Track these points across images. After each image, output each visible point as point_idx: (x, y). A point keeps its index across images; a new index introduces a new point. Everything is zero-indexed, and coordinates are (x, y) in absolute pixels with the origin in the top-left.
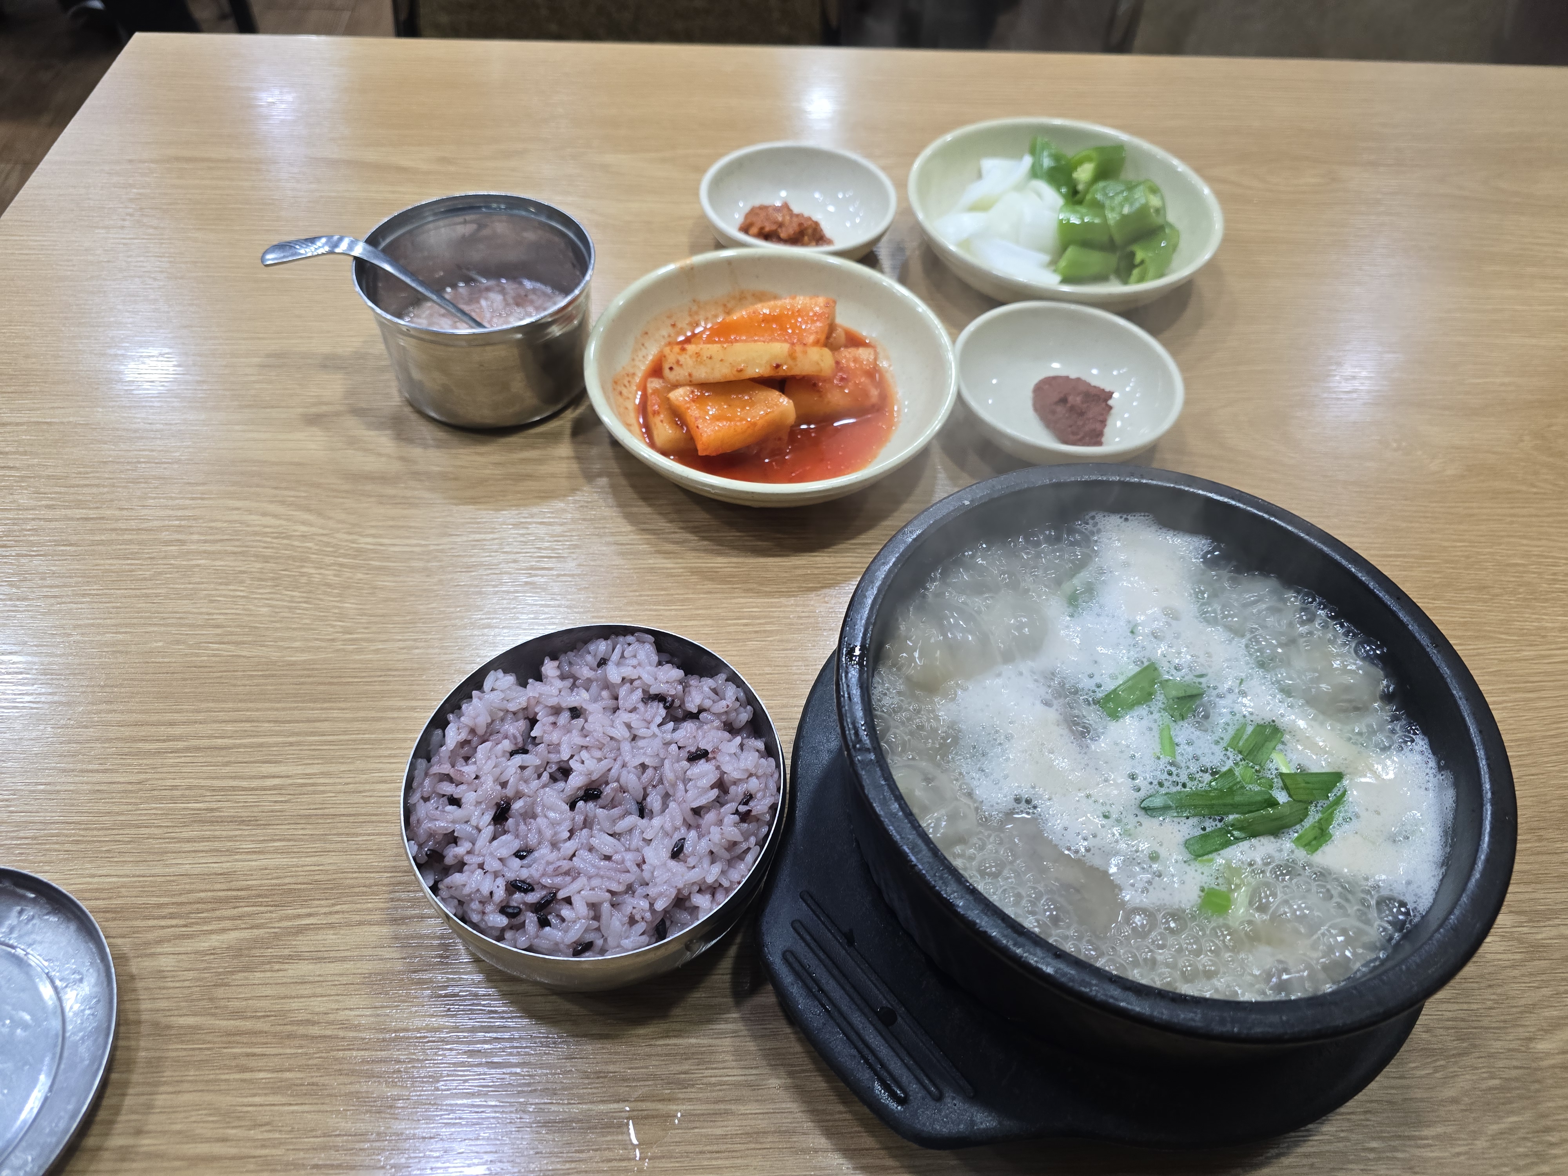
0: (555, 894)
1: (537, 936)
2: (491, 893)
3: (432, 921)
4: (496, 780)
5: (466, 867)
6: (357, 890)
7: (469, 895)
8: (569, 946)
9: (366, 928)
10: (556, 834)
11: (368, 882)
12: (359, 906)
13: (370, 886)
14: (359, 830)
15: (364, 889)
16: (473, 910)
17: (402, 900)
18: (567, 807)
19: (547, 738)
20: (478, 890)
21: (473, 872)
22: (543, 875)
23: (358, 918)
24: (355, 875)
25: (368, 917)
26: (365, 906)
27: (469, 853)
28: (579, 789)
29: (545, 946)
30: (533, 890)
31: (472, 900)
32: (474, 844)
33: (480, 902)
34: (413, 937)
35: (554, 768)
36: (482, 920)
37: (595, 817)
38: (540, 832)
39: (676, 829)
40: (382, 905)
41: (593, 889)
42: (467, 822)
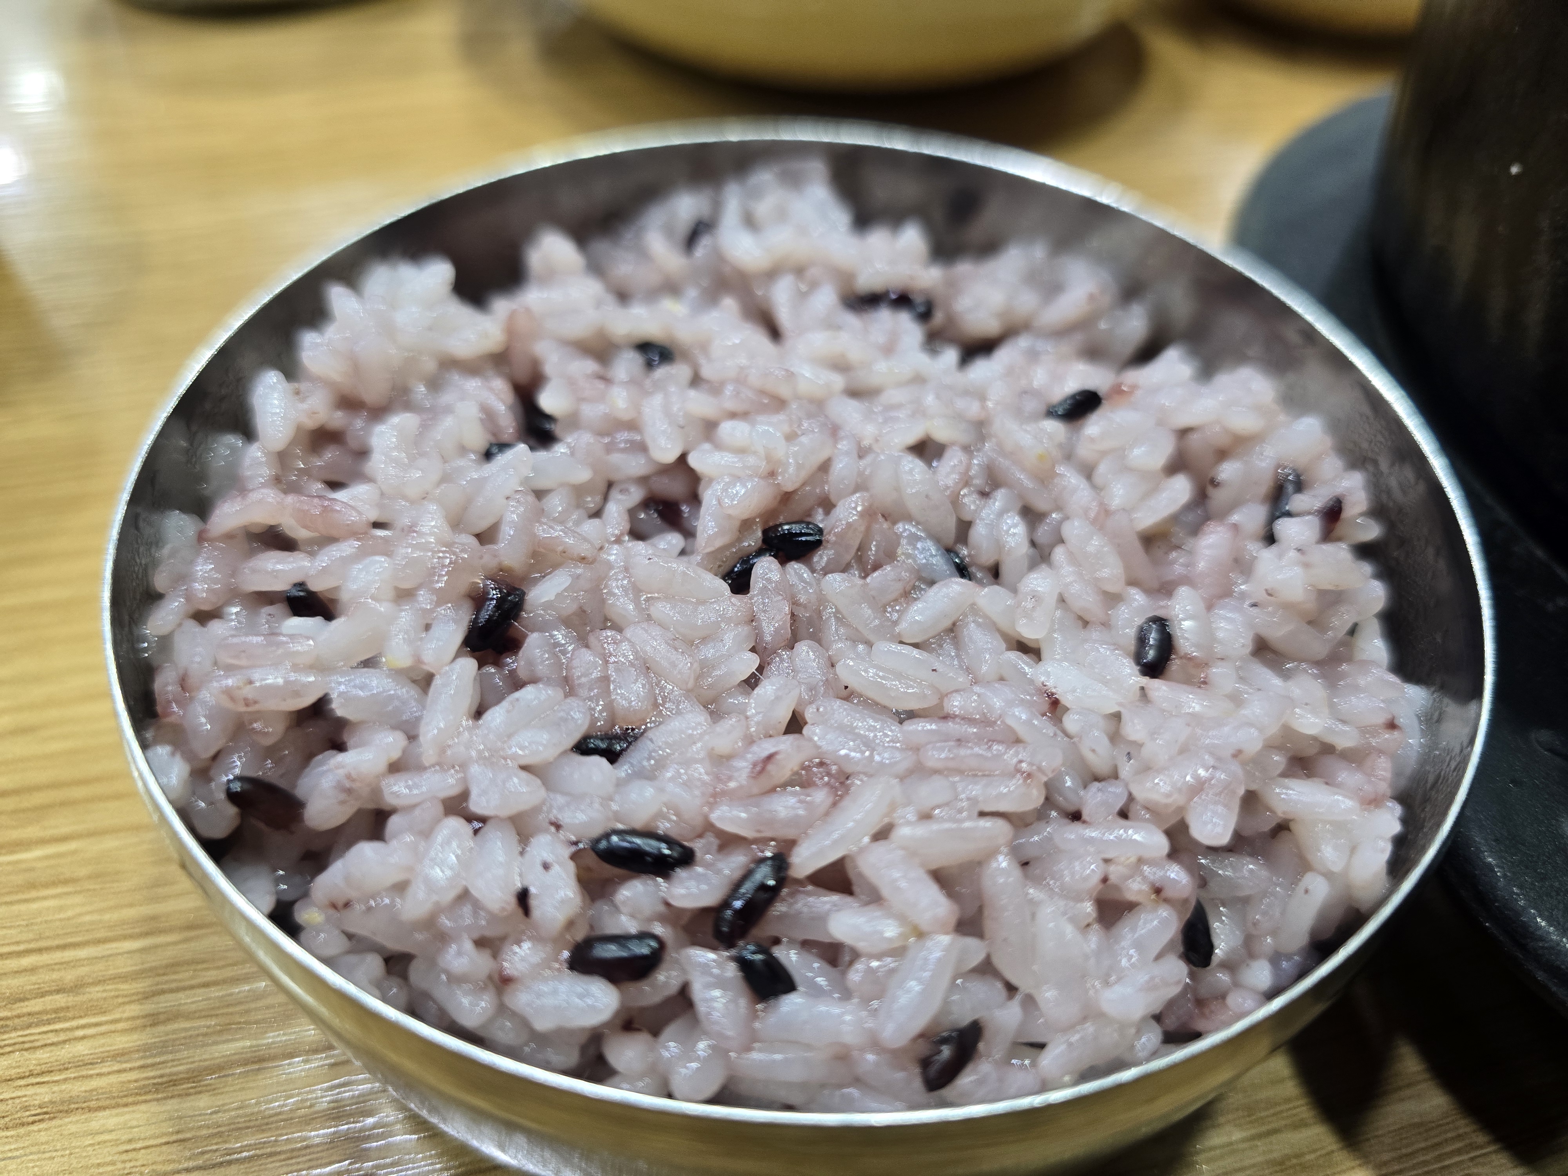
0: (780, 862)
1: (751, 1040)
2: (523, 897)
3: (298, 1067)
4: (456, 523)
5: (394, 823)
6: (35, 1005)
7: (429, 923)
8: (895, 1056)
9: (72, 1124)
10: (706, 667)
11: (69, 976)
12: (43, 1055)
13: (76, 987)
14: (31, 832)
15: (60, 1000)
16: (456, 980)
17: (188, 1016)
18: (724, 587)
19: (591, 412)
20: (465, 896)
21: (426, 833)
22: (715, 797)
23: (43, 1094)
24: (27, 961)
25: (78, 1088)
26: (65, 1053)
27: (395, 768)
28: (746, 525)
29: (796, 1074)
30: (686, 858)
31: (443, 938)
32: (412, 737)
33: (481, 943)
34: (237, 1129)
35: (636, 495)
36: (502, 1009)
37: (822, 600)
38: (646, 667)
39: (1112, 599)
40: (122, 1042)
41: (926, 816)
42: (369, 663)
